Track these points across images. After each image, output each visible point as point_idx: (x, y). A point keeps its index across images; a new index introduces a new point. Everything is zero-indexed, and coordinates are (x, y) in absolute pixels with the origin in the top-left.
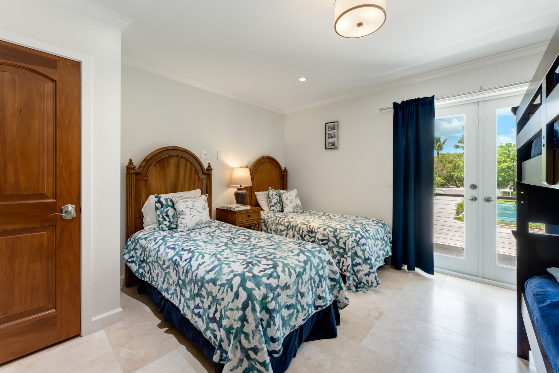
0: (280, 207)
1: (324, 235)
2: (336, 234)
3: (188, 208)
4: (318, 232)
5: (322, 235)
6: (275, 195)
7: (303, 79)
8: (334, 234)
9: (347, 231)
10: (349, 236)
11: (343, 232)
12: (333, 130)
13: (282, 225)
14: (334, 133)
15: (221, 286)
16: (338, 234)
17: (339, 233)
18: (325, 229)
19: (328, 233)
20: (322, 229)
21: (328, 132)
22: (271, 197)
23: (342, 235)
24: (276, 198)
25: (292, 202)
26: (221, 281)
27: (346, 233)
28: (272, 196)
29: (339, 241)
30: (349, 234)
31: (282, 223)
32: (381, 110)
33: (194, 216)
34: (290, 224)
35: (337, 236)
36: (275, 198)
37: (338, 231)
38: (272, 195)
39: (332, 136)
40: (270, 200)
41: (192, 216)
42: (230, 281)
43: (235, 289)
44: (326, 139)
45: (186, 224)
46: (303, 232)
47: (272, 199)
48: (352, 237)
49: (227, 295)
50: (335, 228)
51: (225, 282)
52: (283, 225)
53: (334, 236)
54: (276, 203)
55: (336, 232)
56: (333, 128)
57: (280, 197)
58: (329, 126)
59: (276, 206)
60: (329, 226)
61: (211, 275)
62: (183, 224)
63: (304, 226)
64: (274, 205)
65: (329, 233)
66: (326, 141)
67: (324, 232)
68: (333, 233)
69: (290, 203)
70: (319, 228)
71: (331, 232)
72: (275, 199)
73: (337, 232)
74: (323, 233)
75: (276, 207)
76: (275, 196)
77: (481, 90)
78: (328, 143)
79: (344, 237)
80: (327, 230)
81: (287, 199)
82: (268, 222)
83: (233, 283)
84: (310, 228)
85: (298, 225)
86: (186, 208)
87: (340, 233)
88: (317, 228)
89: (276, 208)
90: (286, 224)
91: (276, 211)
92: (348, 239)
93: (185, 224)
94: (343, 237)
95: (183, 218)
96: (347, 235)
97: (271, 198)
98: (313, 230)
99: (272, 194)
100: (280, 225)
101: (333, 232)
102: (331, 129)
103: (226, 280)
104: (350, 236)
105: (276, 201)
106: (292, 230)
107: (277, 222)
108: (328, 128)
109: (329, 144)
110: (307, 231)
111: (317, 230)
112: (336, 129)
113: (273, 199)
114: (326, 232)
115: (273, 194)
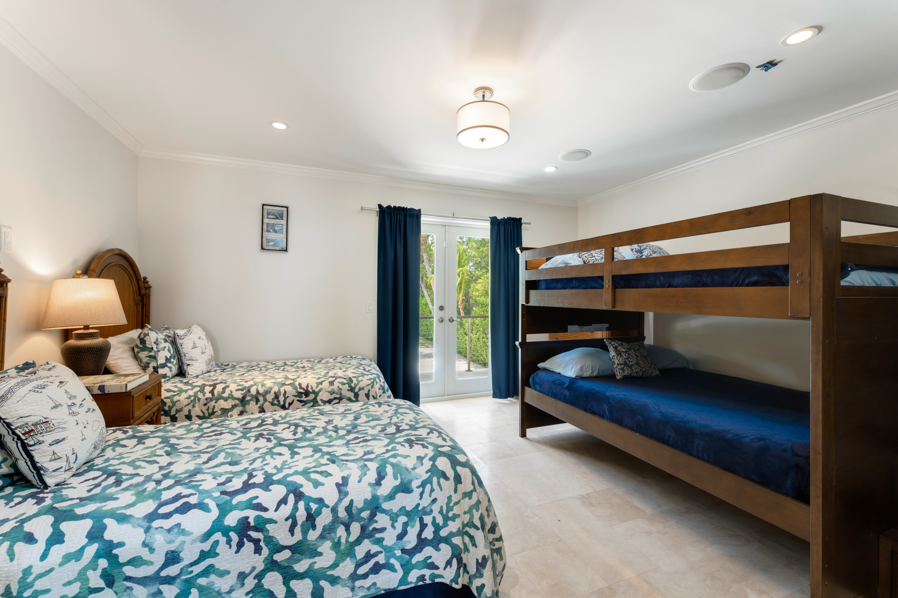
0: (176, 366)
1: (332, 393)
2: (353, 385)
3: (60, 408)
4: (320, 391)
5: (329, 392)
6: (163, 341)
7: (279, 126)
8: (350, 386)
9: (366, 377)
10: (373, 383)
11: (362, 380)
12: (277, 218)
13: (226, 399)
14: (280, 226)
15: (423, 485)
16: (356, 385)
17: (356, 383)
18: (331, 383)
19: (338, 387)
20: (326, 384)
21: (266, 221)
22: (154, 346)
23: (361, 385)
24: (167, 348)
25: (205, 351)
26: (417, 479)
27: (368, 380)
28: (157, 345)
29: (358, 395)
30: (372, 380)
31: (225, 395)
32: (362, 209)
33: (87, 426)
34: (249, 391)
35: (354, 388)
36: (165, 347)
37: (355, 380)
38: (156, 343)
39: (276, 228)
40: (152, 354)
41: (81, 426)
42: (434, 470)
43: (450, 474)
44: (263, 233)
45: (74, 456)
46: (286, 398)
47: (159, 351)
48: (377, 383)
49: (441, 490)
50: (348, 378)
51: (426, 476)
52: (229, 398)
53: (350, 388)
54: (168, 360)
55: (352, 383)
56: (279, 216)
57: (174, 343)
58: (269, 211)
59: (169, 365)
60: (337, 378)
61: (389, 483)
62: (65, 458)
63: (289, 389)
64: (166, 363)
65: (341, 386)
66: (263, 235)
67: (332, 387)
68: (347, 385)
69: (203, 353)
70: (321, 383)
71: (343, 384)
72: (164, 350)
73: (354, 382)
74: (330, 390)
75: (170, 368)
76: (163, 344)
77: (454, 216)
78: (267, 239)
79: (367, 386)
80: (336, 384)
81: (194, 347)
82: (174, 403)
83: (440, 469)
84: (301, 388)
85: (271, 388)
86: (54, 407)
87: (359, 382)
88: (316, 385)
89: (171, 371)
90: (239, 395)
91: (169, 377)
92: (372, 387)
93: (70, 455)
94: (364, 387)
95: (58, 442)
96: (369, 382)
97: (155, 349)
98: (310, 389)
99: (157, 340)
100: (222, 401)
101: (347, 383)
102: (273, 217)
103: (427, 472)
104: (375, 383)
105: (169, 355)
106: (257, 401)
107: (209, 395)
108: (268, 214)
109: (269, 242)
110: (297, 394)
111: (317, 387)
112: (285, 217)
113: (161, 352)
114: (335, 387)
115: (160, 340)
